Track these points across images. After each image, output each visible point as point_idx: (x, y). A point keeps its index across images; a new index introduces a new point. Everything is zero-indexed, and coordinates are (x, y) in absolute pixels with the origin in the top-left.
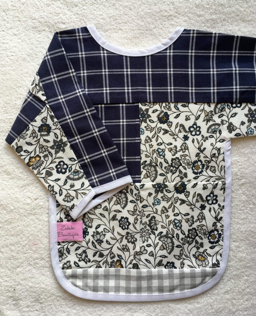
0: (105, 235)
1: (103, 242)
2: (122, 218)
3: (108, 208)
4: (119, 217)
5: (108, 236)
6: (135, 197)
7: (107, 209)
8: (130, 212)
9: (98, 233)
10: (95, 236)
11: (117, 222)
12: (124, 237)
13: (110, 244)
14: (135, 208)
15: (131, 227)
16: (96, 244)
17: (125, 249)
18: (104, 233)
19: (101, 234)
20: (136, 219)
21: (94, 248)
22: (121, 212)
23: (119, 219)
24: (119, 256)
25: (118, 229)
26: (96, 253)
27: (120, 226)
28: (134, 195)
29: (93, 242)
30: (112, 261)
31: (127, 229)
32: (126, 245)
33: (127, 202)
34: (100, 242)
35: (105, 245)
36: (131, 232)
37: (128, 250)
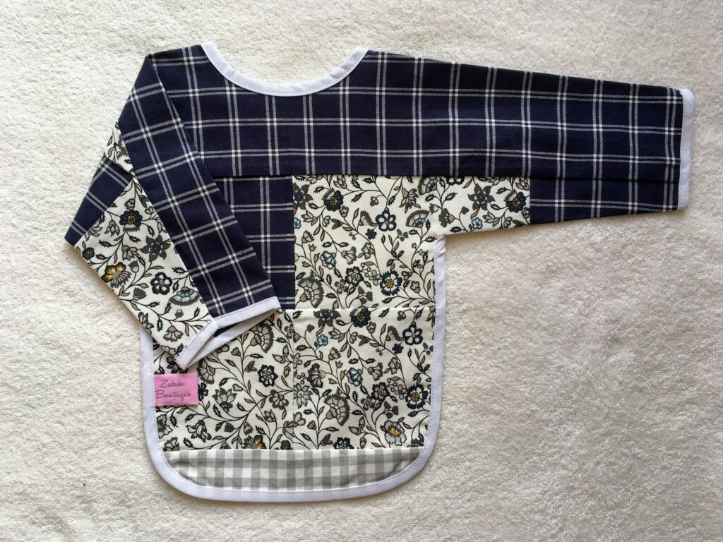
0: (235, 395)
1: (231, 406)
2: (264, 367)
3: (241, 351)
4: (258, 366)
5: (241, 397)
6: (286, 333)
7: (239, 352)
8: (277, 358)
9: (223, 392)
10: (219, 398)
11: (256, 373)
12: (268, 398)
13: (243, 410)
14: (286, 351)
15: (278, 382)
16: (220, 409)
17: (269, 417)
18: (233, 392)
19: (229, 393)
20: (287, 369)
21: (217, 417)
22: (262, 357)
23: (259, 368)
24: (258, 429)
25: (257, 386)
26: (221, 424)
27: (260, 381)
28: (283, 329)
29: (215, 407)
30: (247, 437)
31: (273, 385)
32: (271, 412)
33: (271, 340)
34: (227, 406)
35: (235, 412)
36: (278, 390)
37: (274, 420)
